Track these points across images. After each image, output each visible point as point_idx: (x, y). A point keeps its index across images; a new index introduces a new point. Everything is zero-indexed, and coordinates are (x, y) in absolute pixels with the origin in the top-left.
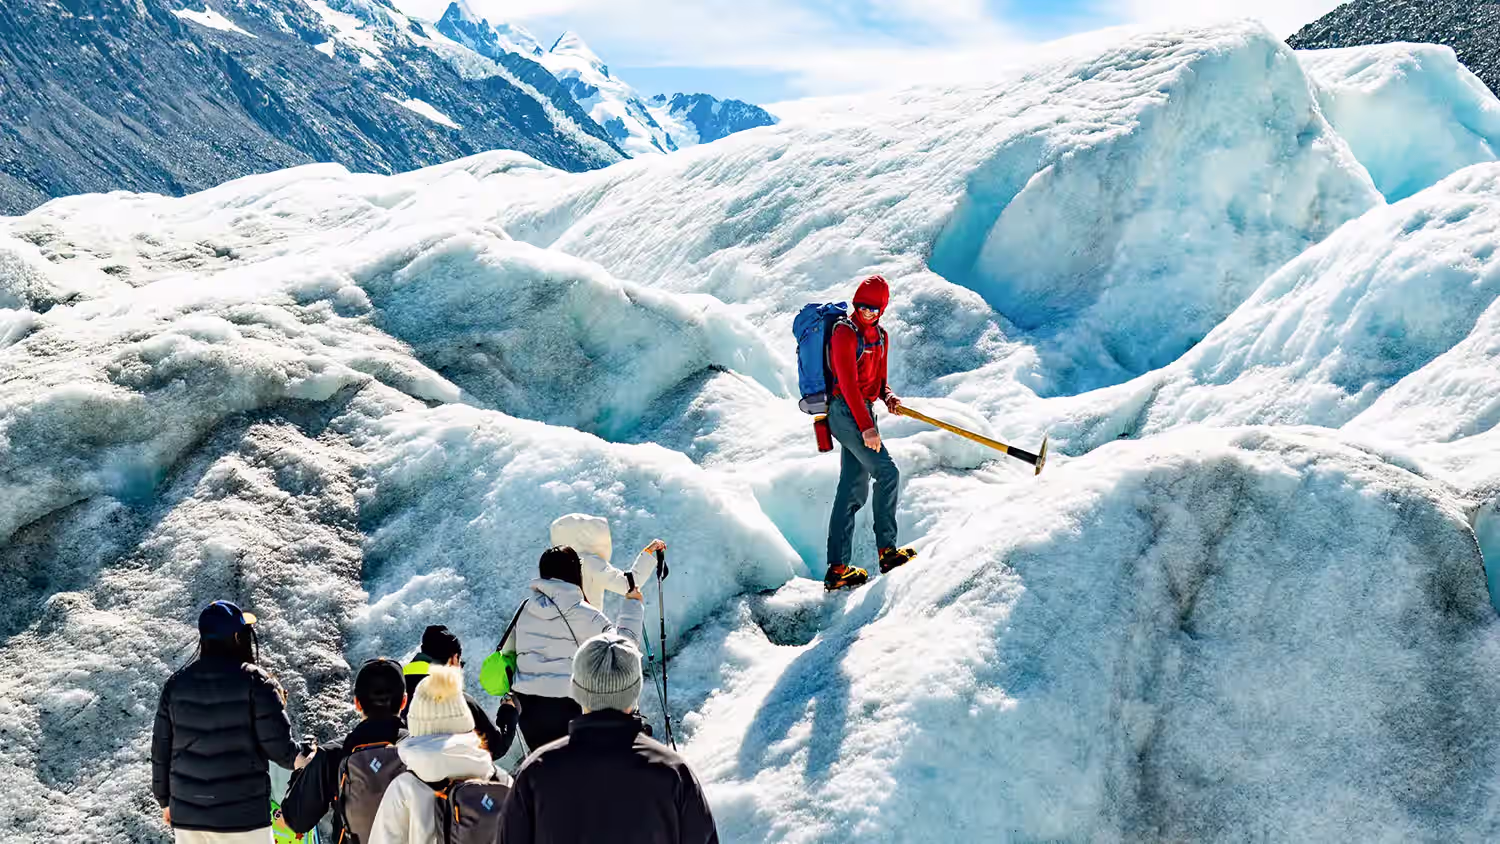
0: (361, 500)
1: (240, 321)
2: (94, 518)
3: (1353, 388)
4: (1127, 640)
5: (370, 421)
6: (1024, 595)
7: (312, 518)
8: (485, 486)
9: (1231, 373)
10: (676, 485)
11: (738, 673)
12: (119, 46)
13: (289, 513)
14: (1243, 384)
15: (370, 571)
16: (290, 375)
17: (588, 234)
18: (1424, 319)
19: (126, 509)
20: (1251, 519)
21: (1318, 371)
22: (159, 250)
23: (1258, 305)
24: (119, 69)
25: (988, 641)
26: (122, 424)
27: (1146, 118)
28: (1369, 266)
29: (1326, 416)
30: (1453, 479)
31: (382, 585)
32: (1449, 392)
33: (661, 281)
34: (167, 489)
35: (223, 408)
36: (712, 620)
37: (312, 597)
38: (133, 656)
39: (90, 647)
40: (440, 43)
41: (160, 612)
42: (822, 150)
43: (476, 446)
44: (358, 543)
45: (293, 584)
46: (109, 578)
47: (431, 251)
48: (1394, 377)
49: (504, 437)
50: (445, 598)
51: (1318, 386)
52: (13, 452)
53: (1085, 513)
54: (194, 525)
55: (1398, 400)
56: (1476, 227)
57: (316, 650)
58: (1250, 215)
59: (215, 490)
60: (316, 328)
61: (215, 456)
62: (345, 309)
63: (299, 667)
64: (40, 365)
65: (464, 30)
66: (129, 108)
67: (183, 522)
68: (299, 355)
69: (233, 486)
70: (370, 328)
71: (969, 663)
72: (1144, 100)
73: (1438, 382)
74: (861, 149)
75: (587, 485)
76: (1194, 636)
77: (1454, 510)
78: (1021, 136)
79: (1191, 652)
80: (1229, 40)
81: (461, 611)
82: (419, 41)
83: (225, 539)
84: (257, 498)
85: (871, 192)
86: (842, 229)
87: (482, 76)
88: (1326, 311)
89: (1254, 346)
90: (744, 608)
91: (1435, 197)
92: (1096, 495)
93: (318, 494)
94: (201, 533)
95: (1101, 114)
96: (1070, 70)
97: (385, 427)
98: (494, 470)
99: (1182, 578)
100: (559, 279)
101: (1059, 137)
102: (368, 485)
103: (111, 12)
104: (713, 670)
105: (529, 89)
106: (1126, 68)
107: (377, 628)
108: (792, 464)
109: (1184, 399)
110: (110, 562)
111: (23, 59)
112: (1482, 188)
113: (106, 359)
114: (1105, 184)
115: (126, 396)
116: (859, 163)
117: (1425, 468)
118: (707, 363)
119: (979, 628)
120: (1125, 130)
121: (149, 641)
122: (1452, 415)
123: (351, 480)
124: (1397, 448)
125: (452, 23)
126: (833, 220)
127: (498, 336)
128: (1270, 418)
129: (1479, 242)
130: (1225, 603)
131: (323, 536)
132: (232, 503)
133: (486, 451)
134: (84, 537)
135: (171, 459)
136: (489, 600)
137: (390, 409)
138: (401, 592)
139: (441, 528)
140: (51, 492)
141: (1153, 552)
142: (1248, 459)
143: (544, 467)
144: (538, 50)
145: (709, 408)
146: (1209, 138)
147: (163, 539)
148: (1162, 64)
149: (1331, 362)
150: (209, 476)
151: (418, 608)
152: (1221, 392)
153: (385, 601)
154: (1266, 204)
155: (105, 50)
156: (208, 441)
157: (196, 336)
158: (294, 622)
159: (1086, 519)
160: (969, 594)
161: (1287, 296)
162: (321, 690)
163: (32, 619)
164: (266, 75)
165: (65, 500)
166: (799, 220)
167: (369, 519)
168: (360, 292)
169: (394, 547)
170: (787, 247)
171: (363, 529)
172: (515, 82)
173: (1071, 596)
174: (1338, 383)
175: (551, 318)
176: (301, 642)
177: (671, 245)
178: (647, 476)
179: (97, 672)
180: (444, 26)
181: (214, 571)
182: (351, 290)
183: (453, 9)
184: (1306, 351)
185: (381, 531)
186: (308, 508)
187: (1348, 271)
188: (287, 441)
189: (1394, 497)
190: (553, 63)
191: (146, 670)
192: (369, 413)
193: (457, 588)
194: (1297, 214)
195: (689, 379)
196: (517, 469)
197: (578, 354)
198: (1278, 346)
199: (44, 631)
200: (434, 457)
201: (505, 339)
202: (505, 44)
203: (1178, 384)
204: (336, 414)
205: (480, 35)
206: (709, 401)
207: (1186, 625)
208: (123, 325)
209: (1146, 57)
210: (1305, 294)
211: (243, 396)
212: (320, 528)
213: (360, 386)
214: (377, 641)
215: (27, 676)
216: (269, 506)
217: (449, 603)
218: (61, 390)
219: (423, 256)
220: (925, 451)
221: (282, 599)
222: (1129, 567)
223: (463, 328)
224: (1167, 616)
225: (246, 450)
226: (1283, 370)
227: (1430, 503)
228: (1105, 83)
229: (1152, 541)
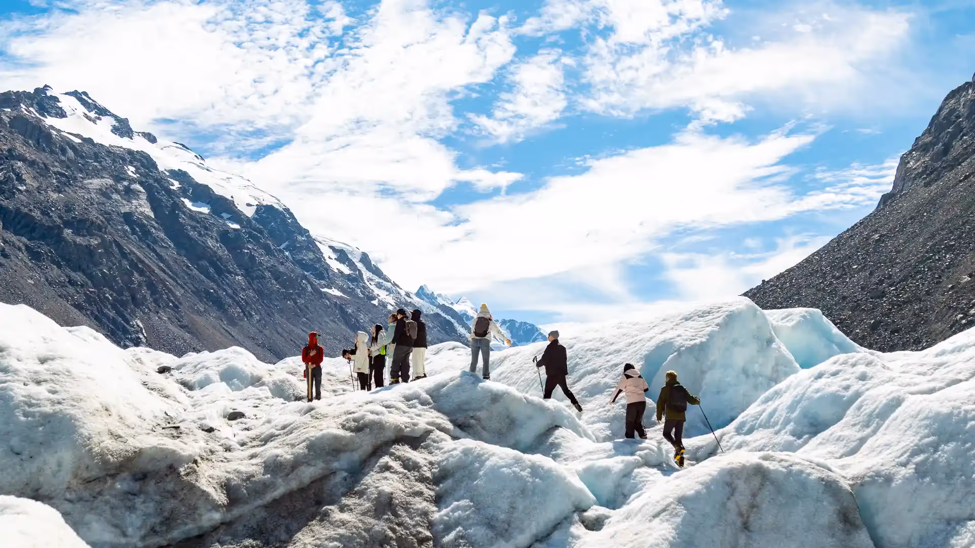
0: (433, 473)
1: (387, 407)
2: (338, 478)
3: (799, 438)
4: (725, 531)
5: (435, 444)
6: (686, 514)
7: (416, 480)
8: (479, 469)
9: (750, 431)
10: (549, 471)
11: (575, 541)
12: (301, 301)
13: (408, 478)
14: (756, 435)
15: (438, 500)
16: (406, 427)
17: (500, 375)
18: (825, 413)
19: (350, 475)
20: (769, 487)
21: (784, 431)
22: (335, 378)
23: (759, 405)
24: (300, 310)
25: (674, 531)
26: (346, 445)
27: (711, 335)
28: (802, 392)
29: (789, 447)
30: (843, 473)
31: (443, 506)
32: (838, 439)
33: (530, 392)
34: (363, 469)
35: (382, 439)
36: (564, 521)
37: (418, 509)
38: (354, 530)
39: (339, 527)
40: (416, 300)
41: (364, 514)
42: (588, 345)
43: (475, 454)
44: (433, 490)
45: (411, 504)
46: (345, 501)
47: (454, 382)
48: (815, 434)
49: (485, 451)
50: (467, 511)
51: (785, 436)
52: (308, 454)
53: (707, 483)
54: (374, 482)
55: (818, 442)
56: (842, 378)
57: (420, 529)
58: (750, 373)
59: (381, 469)
60: (413, 410)
61: (381, 457)
62: (423, 403)
63: (414, 536)
64: (316, 423)
65: (425, 296)
66: (304, 324)
67: (370, 481)
68: (409, 420)
69: (387, 468)
70: (433, 410)
71: (667, 539)
72: (709, 329)
73: (833, 436)
74: (603, 345)
75: (517, 470)
76: (750, 531)
77: (845, 484)
78: (664, 341)
79: (749, 537)
80: (740, 307)
81: (472, 516)
82: (409, 300)
83: (386, 488)
84: (396, 472)
85: (608, 361)
86: (599, 375)
87: (432, 312)
88: (787, 408)
89: (759, 421)
90: (576, 517)
91: (824, 366)
92: (710, 477)
93: (418, 471)
94: (377, 485)
95: (694, 334)
96: (680, 318)
97: (441, 446)
98: (482, 464)
99: (744, 509)
100: (500, 393)
101: (679, 342)
102: (436, 468)
103: (299, 289)
104: (567, 540)
105: (449, 318)
106: (702, 317)
107: (441, 521)
108: (590, 463)
109: (733, 440)
110: (345, 495)
111: (266, 306)
112: (843, 363)
113: (340, 421)
114: (697, 360)
115: (348, 434)
116: (603, 350)
117: (833, 469)
118: (555, 424)
119: (670, 527)
120: (704, 340)
121: (360, 525)
122: (839, 449)
123: (429, 466)
124: (822, 461)
125: (421, 293)
126: (594, 371)
127: (478, 414)
128: (767, 449)
129: (845, 383)
130: (760, 519)
131: (421, 487)
132: (387, 474)
133: (479, 456)
134: (335, 486)
135: (364, 457)
136: (482, 512)
137: (442, 440)
138: (449, 509)
139: (463, 485)
140: (322, 469)
141: (733, 498)
142: (766, 464)
143: (502, 463)
144: (452, 303)
145: (556, 441)
146: (735, 343)
147: (363, 487)
148: (717, 315)
149: (790, 427)
150: (378, 464)
151: (456, 514)
152: (748, 438)
153: (444, 511)
154: (756, 367)
155: (296, 303)
156: (379, 450)
157: (372, 413)
158: (411, 519)
159: (707, 486)
160: (664, 514)
161: (770, 403)
162: (422, 544)
163: (316, 516)
164: (353, 312)
165: (327, 472)
166: (582, 371)
167: (437, 480)
168: (428, 397)
169: (446, 491)
170: (577, 381)
171: (434, 484)
172: (443, 315)
173: (704, 515)
174: (794, 436)
175: (498, 407)
176: (414, 526)
177: (532, 380)
178: (539, 466)
179: (342, 536)
180: (418, 294)
181: (382, 499)
182: (425, 396)
183: (421, 288)
184: (780, 422)
185: (441, 485)
186: (414, 476)
187: (795, 393)
188: (405, 451)
189: (823, 480)
190: (457, 308)
191: (359, 535)
192: (434, 442)
193: (470, 507)
194: (768, 371)
195: (548, 431)
196: (491, 463)
197: (507, 420)
198: (768, 421)
199: (321, 520)
200: (460, 458)
201: (482, 414)
202: (441, 301)
203: (730, 435)
204: (422, 442)
205: (431, 298)
206: (556, 438)
207: (746, 527)
208: (345, 408)
209: (709, 313)
210: (777, 402)
211: (390, 435)
212: (419, 484)
213: (430, 432)
214: (442, 526)
215: (317, 536)
216: (401, 475)
217: (468, 512)
218: (324, 432)
219: (451, 384)
220: (640, 459)
221: (407, 510)
222: (724, 505)
223: (466, 410)
224: (739, 523)
225: (392, 454)
226: (771, 430)
227: (835, 482)
228: (694, 322)
229: (732, 494)
